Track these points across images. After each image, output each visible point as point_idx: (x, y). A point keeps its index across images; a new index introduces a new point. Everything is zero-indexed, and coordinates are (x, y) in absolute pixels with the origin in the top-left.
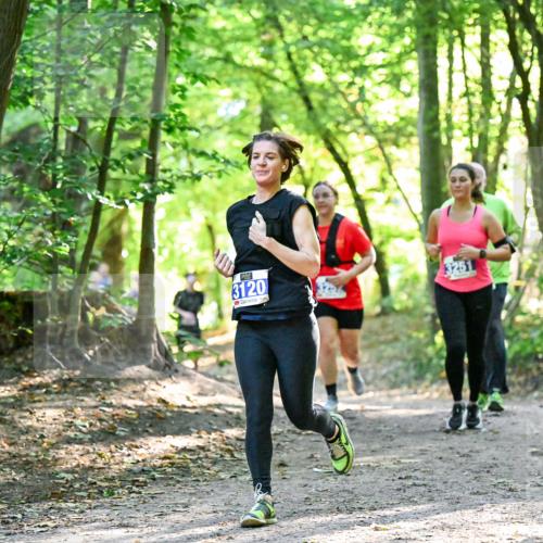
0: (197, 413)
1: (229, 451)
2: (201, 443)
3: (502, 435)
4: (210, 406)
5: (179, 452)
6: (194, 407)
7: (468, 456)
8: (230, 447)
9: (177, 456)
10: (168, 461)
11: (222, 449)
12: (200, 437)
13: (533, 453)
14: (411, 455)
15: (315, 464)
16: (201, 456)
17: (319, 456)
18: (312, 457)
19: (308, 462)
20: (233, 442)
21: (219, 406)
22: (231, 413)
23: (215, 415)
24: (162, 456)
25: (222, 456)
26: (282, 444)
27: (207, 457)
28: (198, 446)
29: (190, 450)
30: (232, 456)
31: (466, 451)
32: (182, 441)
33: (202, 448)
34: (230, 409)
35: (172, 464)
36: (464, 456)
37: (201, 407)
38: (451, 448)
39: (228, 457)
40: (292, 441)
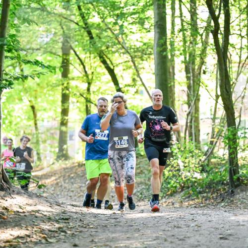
0: (25, 216)
1: (44, 238)
2: (27, 233)
3: (203, 228)
4: (33, 211)
5: (15, 239)
6: (24, 212)
7: (183, 240)
8: (45, 236)
9: (14, 241)
10: (8, 244)
11: (40, 236)
12: (28, 230)
13: (221, 238)
14: (151, 240)
15: (94, 245)
16: (28, 241)
17: (96, 240)
18: (93, 241)
19: (90, 244)
20: (47, 232)
21: (38, 211)
22: (45, 215)
23: (36, 217)
24: (5, 241)
25: (40, 241)
26: (75, 233)
27: (31, 241)
28: (26, 235)
29: (21, 237)
30: (47, 240)
31: (182, 237)
32: (17, 232)
33: (29, 236)
34: (45, 213)
35: (11, 245)
36: (180, 240)
37: (28, 212)
38: (173, 236)
39: (44, 241)
40: (81, 232)
